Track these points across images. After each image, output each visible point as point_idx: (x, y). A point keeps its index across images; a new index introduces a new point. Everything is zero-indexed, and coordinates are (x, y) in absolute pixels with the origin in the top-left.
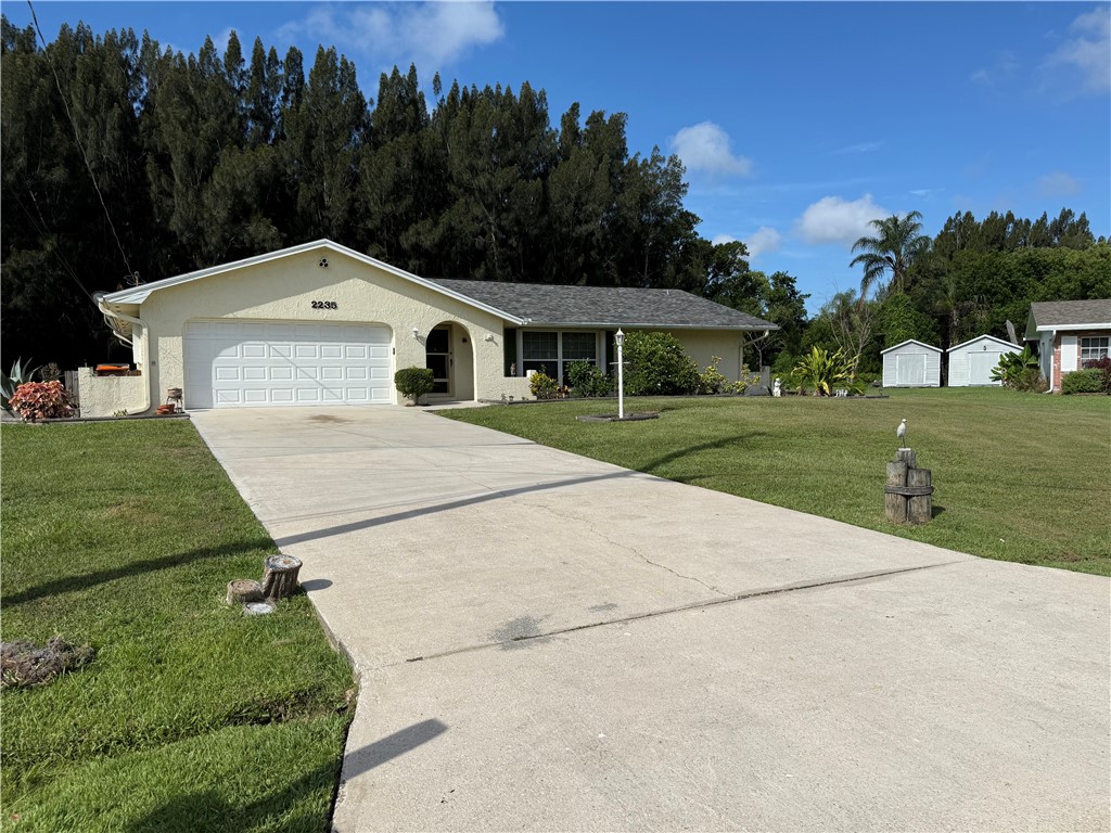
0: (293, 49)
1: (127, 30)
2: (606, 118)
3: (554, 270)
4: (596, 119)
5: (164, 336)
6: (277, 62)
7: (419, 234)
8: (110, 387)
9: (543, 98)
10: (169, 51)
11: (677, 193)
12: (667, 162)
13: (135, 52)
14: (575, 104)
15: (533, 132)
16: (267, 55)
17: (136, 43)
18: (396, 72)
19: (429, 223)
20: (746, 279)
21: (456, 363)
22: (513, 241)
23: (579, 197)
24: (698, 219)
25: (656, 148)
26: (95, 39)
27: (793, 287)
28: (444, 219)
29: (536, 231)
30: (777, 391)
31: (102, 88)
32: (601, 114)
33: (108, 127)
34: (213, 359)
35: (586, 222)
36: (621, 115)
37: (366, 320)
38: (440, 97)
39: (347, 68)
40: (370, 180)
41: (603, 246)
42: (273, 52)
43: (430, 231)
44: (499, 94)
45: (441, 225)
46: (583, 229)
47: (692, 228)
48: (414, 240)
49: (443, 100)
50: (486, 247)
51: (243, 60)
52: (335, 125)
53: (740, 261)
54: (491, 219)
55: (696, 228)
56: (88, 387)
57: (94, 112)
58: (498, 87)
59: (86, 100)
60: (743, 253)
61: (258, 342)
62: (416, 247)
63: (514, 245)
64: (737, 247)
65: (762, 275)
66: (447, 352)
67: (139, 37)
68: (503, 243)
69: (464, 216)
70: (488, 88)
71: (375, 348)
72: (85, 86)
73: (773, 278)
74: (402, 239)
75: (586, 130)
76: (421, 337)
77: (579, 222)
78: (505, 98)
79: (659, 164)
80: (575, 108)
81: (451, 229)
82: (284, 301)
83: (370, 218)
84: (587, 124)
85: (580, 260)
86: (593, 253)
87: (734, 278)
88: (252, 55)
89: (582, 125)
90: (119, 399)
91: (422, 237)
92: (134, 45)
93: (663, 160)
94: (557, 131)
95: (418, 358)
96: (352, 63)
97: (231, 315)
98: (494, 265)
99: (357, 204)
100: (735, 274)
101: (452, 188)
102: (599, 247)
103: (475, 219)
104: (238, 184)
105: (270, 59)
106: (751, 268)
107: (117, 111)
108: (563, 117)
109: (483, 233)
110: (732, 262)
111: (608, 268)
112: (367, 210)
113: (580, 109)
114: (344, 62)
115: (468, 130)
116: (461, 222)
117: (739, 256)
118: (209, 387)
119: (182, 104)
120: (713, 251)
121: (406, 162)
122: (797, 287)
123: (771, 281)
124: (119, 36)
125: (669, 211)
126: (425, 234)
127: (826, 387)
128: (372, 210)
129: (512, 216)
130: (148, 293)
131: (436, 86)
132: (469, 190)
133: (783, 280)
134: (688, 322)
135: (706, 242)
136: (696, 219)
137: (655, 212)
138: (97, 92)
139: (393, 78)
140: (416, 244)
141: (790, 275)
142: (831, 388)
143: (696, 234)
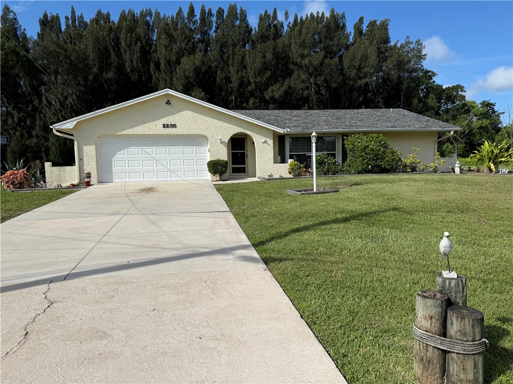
0: (220, 8)
1: (148, 9)
2: (378, 23)
3: (346, 105)
4: (372, 24)
5: (86, 145)
6: (211, 15)
7: (273, 91)
8: (60, 172)
9: (343, 16)
10: (165, 16)
11: (420, 60)
12: (414, 44)
13: (151, 18)
14: (361, 18)
15: (336, 34)
16: (207, 11)
17: (152, 14)
18: (266, 12)
19: (278, 85)
20: (465, 105)
21: (249, 156)
22: (323, 92)
23: (360, 66)
24: (435, 74)
25: (408, 37)
26: (136, 15)
27: (493, 108)
28: (286, 83)
29: (335, 85)
30: (457, 170)
31: (134, 35)
32: (375, 22)
33: (135, 52)
34: (113, 157)
35: (364, 78)
36: (386, 20)
37: (192, 133)
38: (288, 22)
39: (243, 12)
40: (250, 66)
41: (376, 91)
42: (210, 10)
43: (279, 89)
44: (318, 16)
45: (285, 86)
46: (362, 82)
47: (432, 79)
48: (271, 94)
49: (290, 23)
50: (309, 96)
51: (196, 16)
52: (235, 40)
53: (461, 95)
54: (312, 80)
55: (434, 79)
56: (50, 172)
57: (130, 46)
58: (318, 13)
59: (126, 41)
60: (462, 91)
61: (136, 147)
62: (272, 98)
63: (324, 94)
64: (459, 88)
65: (474, 102)
66: (244, 150)
67: (153, 12)
68: (318, 92)
69: (297, 81)
70: (312, 14)
71: (199, 149)
72: (126, 34)
73: (481, 104)
74: (265, 94)
75: (366, 30)
76: (224, 142)
77: (360, 78)
78: (321, 18)
79: (409, 45)
80: (361, 20)
81: (290, 88)
82: (148, 125)
83: (250, 85)
84: (367, 27)
85: (361, 99)
86: (369, 95)
87: (458, 105)
88: (200, 12)
89: (365, 28)
90: (65, 178)
91: (275, 93)
92: (151, 15)
93: (412, 43)
94: (350, 33)
95: (223, 154)
96: (245, 10)
97: (120, 133)
98: (313, 105)
99: (244, 79)
100: (458, 102)
101: (291, 66)
102: (373, 91)
103: (303, 81)
104: (186, 73)
105: (208, 13)
106: (467, 99)
107: (139, 44)
108: (355, 25)
109: (308, 88)
110: (456, 96)
111: (378, 102)
112: (249, 81)
113: (364, 20)
114: (242, 10)
115: (300, 36)
116: (296, 84)
117: (460, 93)
118: (111, 172)
119: (166, 38)
120: (444, 90)
121: (269, 56)
122: (496, 108)
123: (480, 106)
124: (145, 11)
125: (415, 70)
126: (276, 91)
127: (493, 167)
128: (251, 81)
129: (322, 78)
130: (75, 122)
131: (286, 16)
132: (300, 67)
133: (488, 105)
134: (396, 127)
135: (440, 86)
136: (434, 74)
137: (407, 71)
138: (132, 36)
139: (265, 15)
140: (272, 96)
141: (491, 102)
142: (497, 168)
143: (434, 82)
